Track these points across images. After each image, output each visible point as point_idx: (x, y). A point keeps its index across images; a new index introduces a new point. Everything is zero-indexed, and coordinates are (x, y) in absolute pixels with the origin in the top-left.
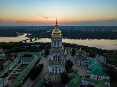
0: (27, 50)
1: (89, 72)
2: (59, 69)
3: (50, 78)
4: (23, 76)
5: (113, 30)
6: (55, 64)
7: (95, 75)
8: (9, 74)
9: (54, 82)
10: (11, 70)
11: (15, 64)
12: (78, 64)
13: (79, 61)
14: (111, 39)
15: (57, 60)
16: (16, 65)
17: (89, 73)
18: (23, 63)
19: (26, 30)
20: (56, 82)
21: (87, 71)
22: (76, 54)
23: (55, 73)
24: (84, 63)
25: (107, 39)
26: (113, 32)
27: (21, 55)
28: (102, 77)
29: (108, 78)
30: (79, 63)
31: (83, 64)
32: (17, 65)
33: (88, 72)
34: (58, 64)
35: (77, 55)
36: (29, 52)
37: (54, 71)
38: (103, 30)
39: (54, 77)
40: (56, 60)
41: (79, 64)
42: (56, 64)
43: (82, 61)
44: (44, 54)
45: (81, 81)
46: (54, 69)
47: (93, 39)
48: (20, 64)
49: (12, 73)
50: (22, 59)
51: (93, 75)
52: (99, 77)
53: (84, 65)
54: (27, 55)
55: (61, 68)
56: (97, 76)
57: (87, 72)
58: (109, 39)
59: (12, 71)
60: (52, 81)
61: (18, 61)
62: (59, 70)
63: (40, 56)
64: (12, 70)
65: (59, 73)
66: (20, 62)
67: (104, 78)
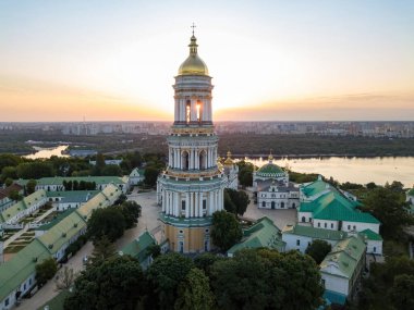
0: (75, 172)
1: (308, 215)
2: (202, 199)
3: (168, 240)
4: (64, 236)
5: (366, 132)
6: (188, 179)
7: (329, 223)
8: (7, 239)
9: (186, 251)
10: (12, 227)
11: (28, 212)
12: (264, 204)
13: (269, 195)
14: (363, 156)
15: (197, 166)
16: (31, 216)
17: (307, 220)
18: (61, 209)
19: (66, 132)
20: (193, 251)
21: (301, 215)
22: (255, 178)
23: (187, 216)
24: (285, 201)
25: (350, 157)
26: (367, 137)
27: (52, 187)
28: (352, 224)
29: (375, 228)
30: (269, 201)
31: (283, 204)
32: (38, 216)
33: (304, 219)
34: (201, 179)
35: (258, 181)
36: (82, 176)
37: (184, 208)
38: (335, 132)
39: (185, 230)
40: (191, 166)
41: (269, 206)
42: (192, 180)
43: (278, 195)
44: (140, 184)
45: (285, 238)
46: (184, 203)
47: (303, 158)
48: (49, 212)
49: (18, 235)
50: (54, 199)
51: (323, 222)
52: (345, 225)
53: (286, 207)
54: (75, 182)
55: (212, 196)
56: (335, 223)
57: (300, 220)
58: (358, 157)
59: (17, 230)
60: (178, 250)
61: (39, 205)
62: (204, 207)
63: (125, 191)
64: (17, 227)
65: (201, 215)
66: (46, 207)
67: (361, 226)
